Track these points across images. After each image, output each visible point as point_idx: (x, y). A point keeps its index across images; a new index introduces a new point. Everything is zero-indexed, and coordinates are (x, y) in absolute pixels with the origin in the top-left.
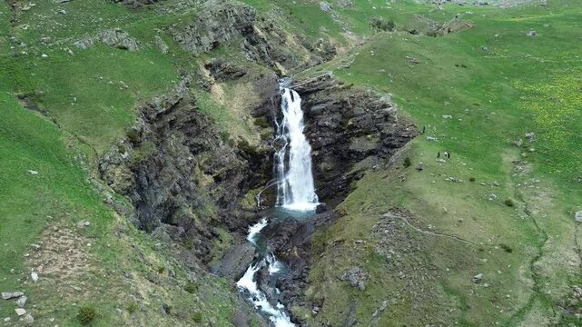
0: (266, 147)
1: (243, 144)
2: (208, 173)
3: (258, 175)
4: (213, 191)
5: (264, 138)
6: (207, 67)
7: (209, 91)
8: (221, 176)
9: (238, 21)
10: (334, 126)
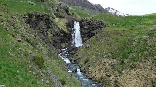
0: (69, 32)
1: (62, 30)
2: (51, 33)
3: (66, 40)
4: (52, 38)
5: (68, 30)
6: (55, 14)
7: (54, 19)
8: (55, 34)
9: (64, 8)
10: (88, 28)
